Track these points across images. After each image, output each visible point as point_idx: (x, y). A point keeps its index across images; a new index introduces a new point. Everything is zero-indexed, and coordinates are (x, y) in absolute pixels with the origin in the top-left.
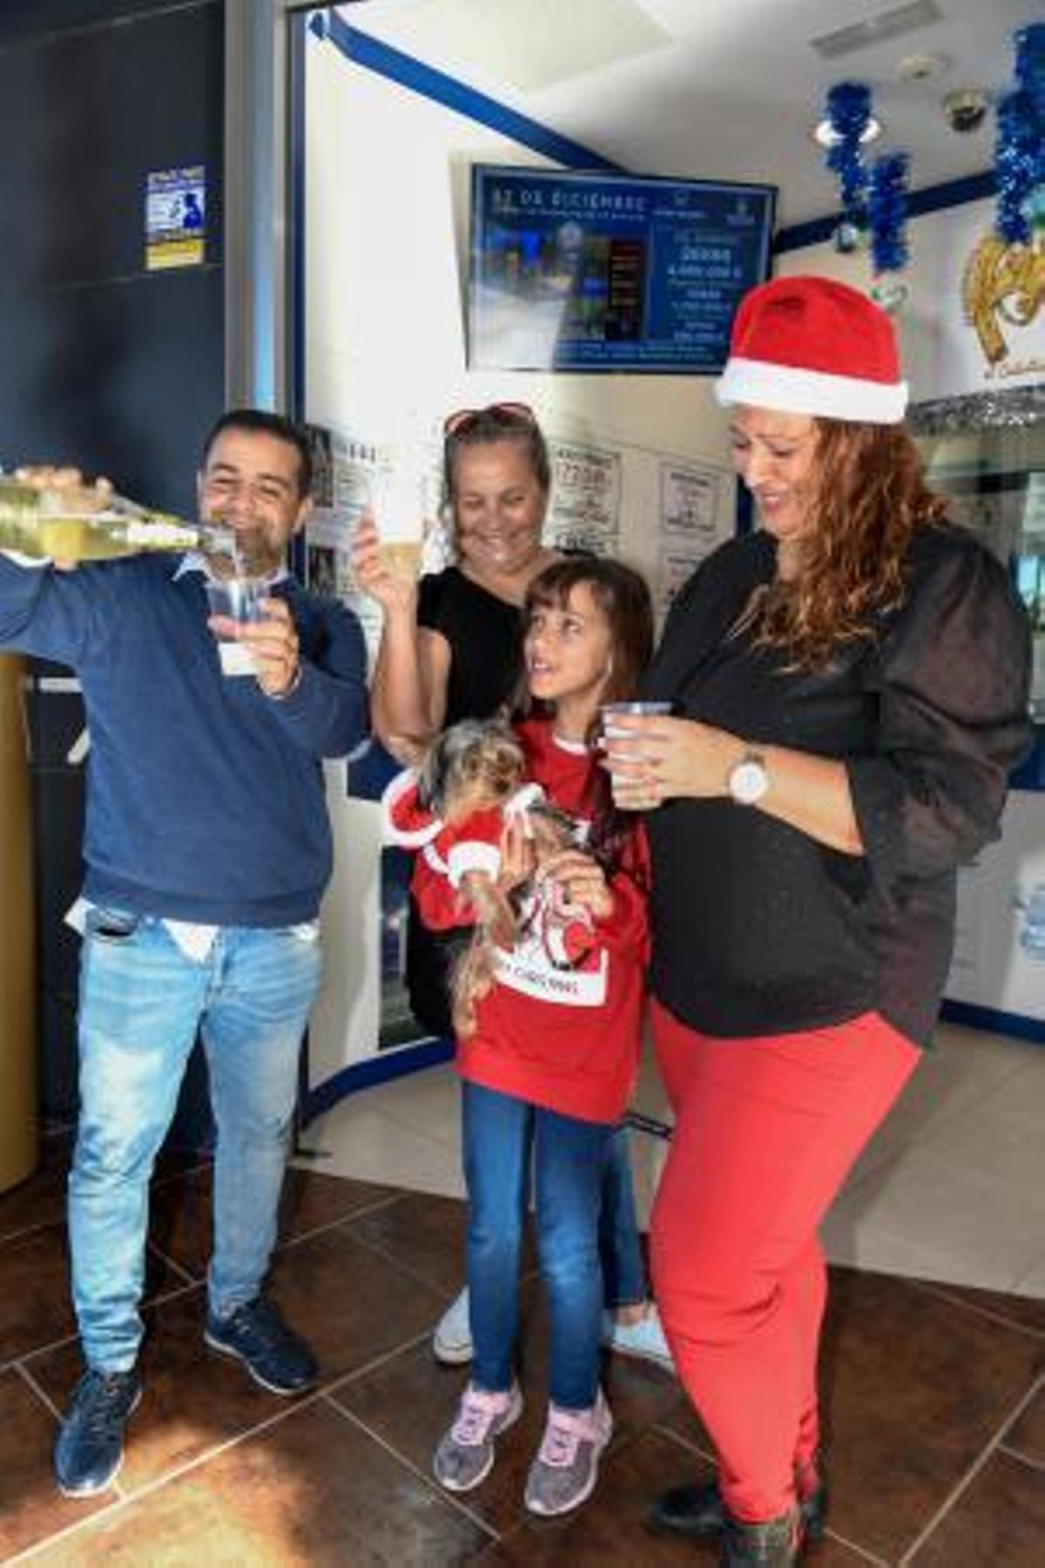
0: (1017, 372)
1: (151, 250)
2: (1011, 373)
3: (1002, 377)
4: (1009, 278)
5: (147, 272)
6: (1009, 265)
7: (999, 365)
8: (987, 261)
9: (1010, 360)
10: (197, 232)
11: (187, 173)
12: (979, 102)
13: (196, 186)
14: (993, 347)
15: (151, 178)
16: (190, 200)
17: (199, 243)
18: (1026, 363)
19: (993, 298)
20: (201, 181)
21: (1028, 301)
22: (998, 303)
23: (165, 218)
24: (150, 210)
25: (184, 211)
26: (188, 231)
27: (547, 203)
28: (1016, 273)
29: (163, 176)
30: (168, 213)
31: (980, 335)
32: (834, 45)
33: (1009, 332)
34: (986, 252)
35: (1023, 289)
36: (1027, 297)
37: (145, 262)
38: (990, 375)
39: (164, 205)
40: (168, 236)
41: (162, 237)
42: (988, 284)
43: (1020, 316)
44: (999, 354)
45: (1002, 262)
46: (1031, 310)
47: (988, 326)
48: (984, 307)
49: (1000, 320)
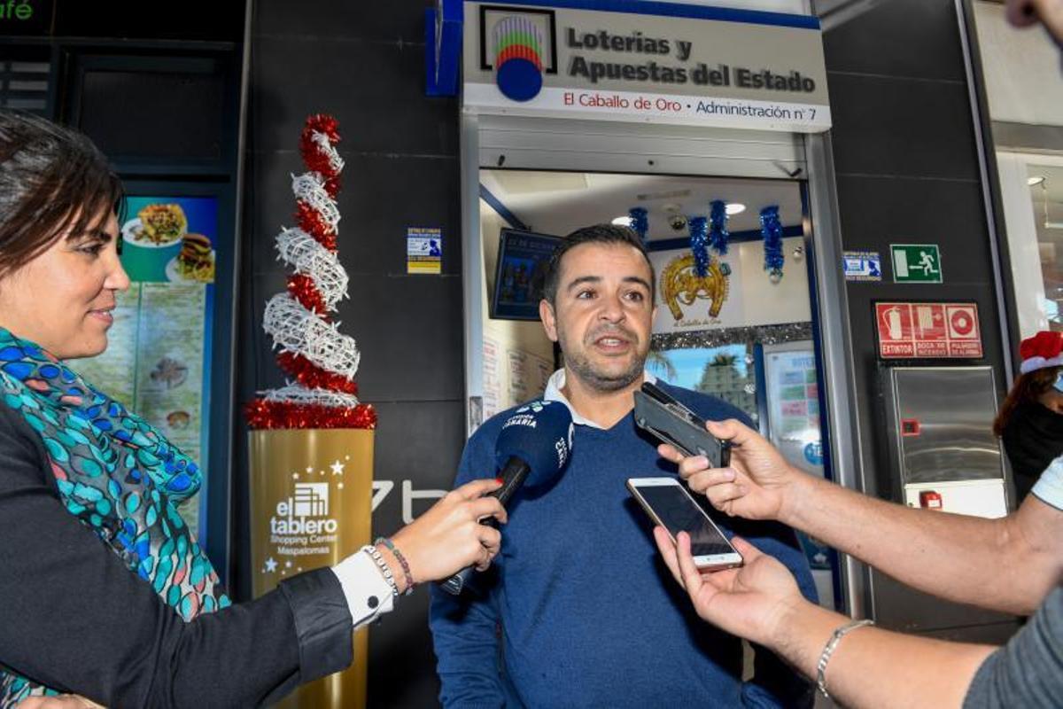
0: (689, 324)
1: (409, 264)
2: (685, 325)
3: (682, 326)
4: (681, 285)
5: (407, 275)
6: (680, 279)
7: (680, 321)
8: (670, 277)
9: (685, 319)
10: (438, 258)
11: (432, 231)
12: (684, 220)
13: (438, 238)
14: (677, 313)
15: (410, 230)
16: (433, 244)
17: (439, 265)
18: (691, 321)
19: (674, 293)
20: (439, 236)
21: (690, 295)
22: (677, 295)
23: (419, 249)
24: (409, 245)
25: (430, 248)
26: (432, 258)
27: (528, 247)
28: (684, 283)
29: (417, 230)
30: (420, 248)
31: (670, 308)
33: (683, 308)
34: (670, 273)
35: (687, 290)
36: (690, 293)
37: (406, 269)
38: (676, 325)
39: (418, 244)
40: (420, 259)
41: (416, 259)
42: (671, 286)
43: (687, 302)
44: (679, 317)
45: (677, 278)
46: (691, 299)
47: (673, 304)
48: (670, 296)
49: (678, 302)
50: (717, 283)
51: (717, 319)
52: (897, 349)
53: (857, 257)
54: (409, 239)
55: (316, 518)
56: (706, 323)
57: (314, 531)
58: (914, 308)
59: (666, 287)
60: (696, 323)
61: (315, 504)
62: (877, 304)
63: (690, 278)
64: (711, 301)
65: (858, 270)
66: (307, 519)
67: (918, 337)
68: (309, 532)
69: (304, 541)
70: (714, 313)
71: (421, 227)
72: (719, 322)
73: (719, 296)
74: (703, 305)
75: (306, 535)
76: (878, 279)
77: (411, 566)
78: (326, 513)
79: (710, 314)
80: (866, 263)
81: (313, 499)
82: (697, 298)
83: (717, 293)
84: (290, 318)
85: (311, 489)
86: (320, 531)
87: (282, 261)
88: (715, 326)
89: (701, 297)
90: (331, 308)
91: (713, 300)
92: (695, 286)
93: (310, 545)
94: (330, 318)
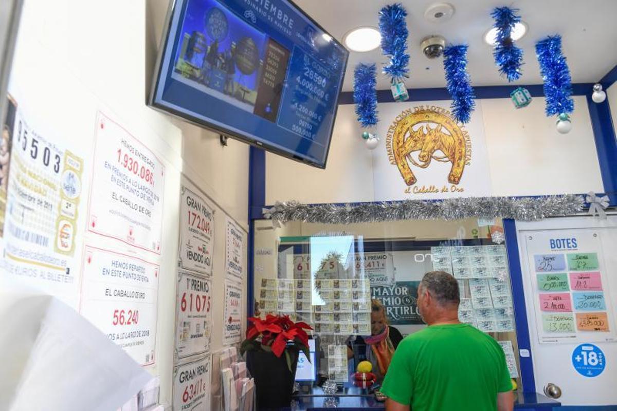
0: (423, 191)
2: (419, 192)
3: (415, 193)
4: (412, 144)
6: (411, 136)
7: (412, 187)
8: (400, 133)
9: (419, 184)
14: (408, 177)
18: (427, 187)
19: (405, 152)
21: (424, 156)
22: (408, 155)
28: (416, 141)
31: (400, 170)
33: (416, 171)
34: (399, 129)
35: (421, 149)
36: (423, 154)
38: (407, 192)
42: (401, 144)
43: (422, 163)
44: (411, 181)
45: (408, 134)
46: (426, 161)
47: (403, 166)
49: (411, 165)
50: (457, 144)
51: (458, 187)
56: (445, 190)
59: (395, 144)
60: (432, 190)
63: (424, 135)
64: (450, 164)
70: (454, 179)
72: (462, 190)
73: (460, 159)
74: (439, 170)
79: (450, 180)
82: (432, 159)
83: (457, 156)
88: (457, 195)
89: (437, 159)
91: (453, 164)
92: (431, 145)
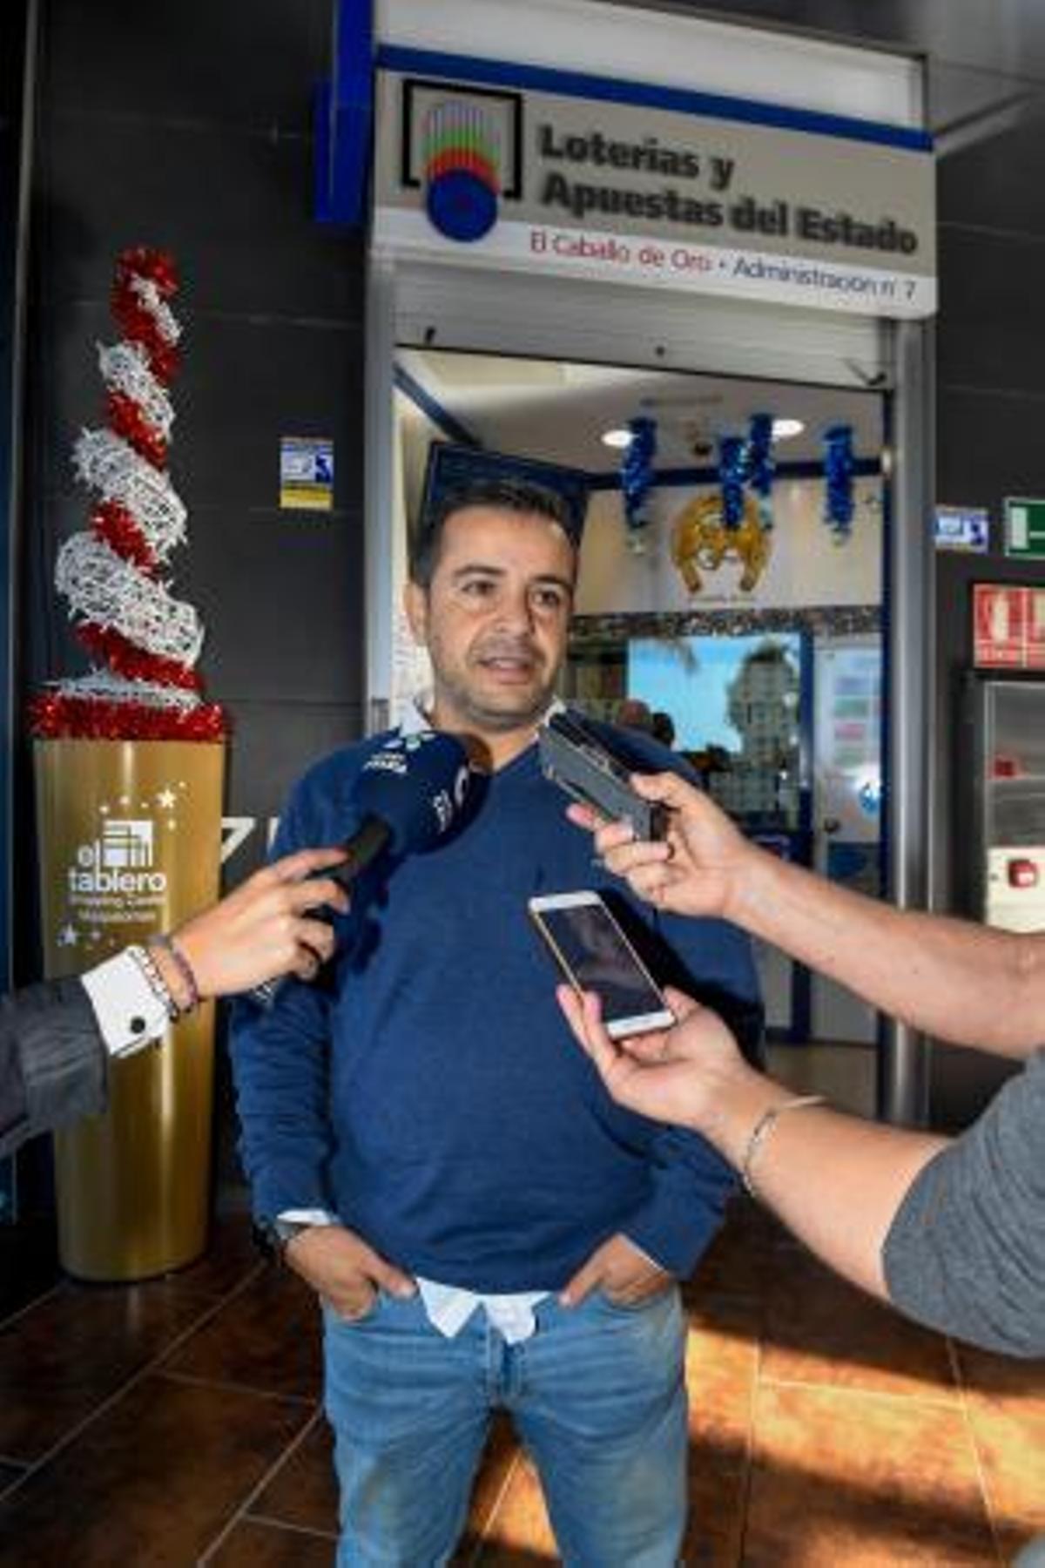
1: (284, 492)
2: (705, 600)
3: (700, 602)
4: (700, 539)
5: (279, 509)
7: (696, 594)
10: (329, 487)
11: (319, 442)
12: (711, 441)
13: (328, 453)
14: (693, 582)
15: (286, 440)
16: (320, 463)
17: (329, 496)
18: (714, 595)
19: (691, 550)
20: (330, 450)
22: (694, 554)
23: (299, 470)
24: (283, 463)
25: (314, 469)
26: (321, 485)
28: (706, 537)
29: (298, 440)
30: (301, 468)
31: (684, 574)
32: (648, 403)
33: (703, 575)
34: (687, 521)
35: (711, 547)
37: (278, 500)
38: (691, 600)
39: (297, 463)
40: (300, 485)
41: (294, 485)
42: (688, 540)
43: (709, 565)
44: (695, 587)
45: (696, 528)
46: (716, 562)
47: (689, 567)
48: (685, 555)
49: (696, 565)
50: (755, 540)
52: (999, 655)
53: (954, 515)
54: (285, 456)
55: (136, 871)
56: (734, 599)
57: (132, 889)
58: (1031, 596)
60: (721, 598)
61: (133, 851)
62: (978, 588)
63: (716, 529)
64: (744, 566)
65: (954, 534)
66: (123, 871)
67: (1031, 639)
68: (124, 889)
69: (118, 903)
70: (746, 585)
71: (303, 436)
72: (753, 599)
73: (757, 559)
74: (732, 572)
75: (120, 894)
76: (982, 549)
77: (196, 975)
78: (150, 863)
79: (742, 587)
80: (967, 526)
81: (131, 843)
82: (724, 560)
83: (753, 555)
84: (95, 572)
85: (129, 829)
86: (140, 888)
87: (83, 482)
88: (747, 605)
89: (730, 560)
90: (160, 557)
91: (748, 565)
92: (722, 543)
93: (127, 908)
94: (157, 573)
